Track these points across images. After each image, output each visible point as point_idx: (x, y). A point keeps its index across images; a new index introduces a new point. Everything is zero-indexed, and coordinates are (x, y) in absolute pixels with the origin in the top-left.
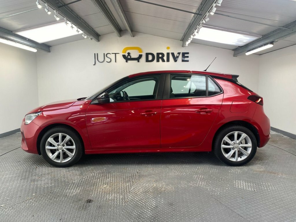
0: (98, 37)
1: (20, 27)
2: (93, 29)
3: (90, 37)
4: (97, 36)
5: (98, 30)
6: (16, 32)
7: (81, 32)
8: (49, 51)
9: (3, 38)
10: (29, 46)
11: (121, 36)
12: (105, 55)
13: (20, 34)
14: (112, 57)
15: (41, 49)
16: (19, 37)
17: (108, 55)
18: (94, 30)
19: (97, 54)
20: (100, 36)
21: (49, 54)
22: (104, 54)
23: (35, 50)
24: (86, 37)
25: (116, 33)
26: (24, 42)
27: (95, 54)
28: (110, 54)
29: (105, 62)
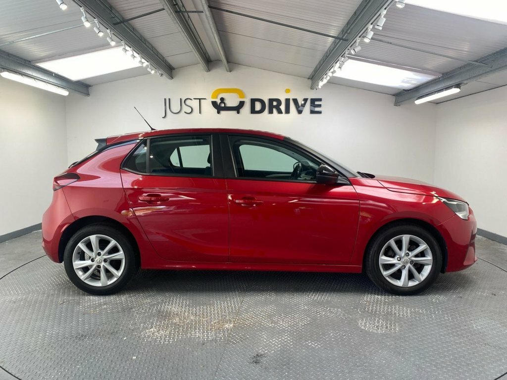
0: (171, 72)
1: (43, 54)
2: (163, 58)
3: (159, 72)
4: (170, 70)
5: (172, 60)
6: (38, 63)
7: (146, 63)
8: (88, 94)
9: (16, 72)
10: (56, 86)
11: (209, 70)
12: (183, 102)
13: (43, 65)
14: (195, 104)
15: (75, 90)
16: (41, 71)
17: (188, 102)
18: (166, 61)
19: (169, 99)
20: (174, 69)
21: (88, 98)
22: (181, 99)
23: (65, 93)
24: (153, 72)
25: (202, 65)
26: (48, 80)
27: (165, 99)
28: (191, 99)
29: (183, 113)
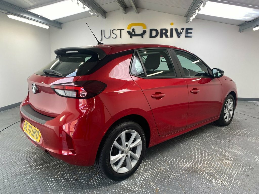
1: (32, 4)
2: (99, 6)
3: (97, 14)
4: (104, 13)
5: (105, 7)
6: (29, 9)
7: (87, 9)
8: (61, 28)
9: (17, 15)
10: (41, 23)
11: (126, 12)
12: (112, 32)
13: (32, 11)
14: (118, 33)
15: (53, 26)
16: (30, 14)
17: (114, 32)
18: (101, 8)
19: (104, 30)
20: (107, 13)
21: (61, 30)
22: (110, 30)
23: (47, 27)
24: (92, 14)
25: (121, 10)
26: (37, 20)
27: (102, 30)
28: (116, 30)
29: (111, 38)
